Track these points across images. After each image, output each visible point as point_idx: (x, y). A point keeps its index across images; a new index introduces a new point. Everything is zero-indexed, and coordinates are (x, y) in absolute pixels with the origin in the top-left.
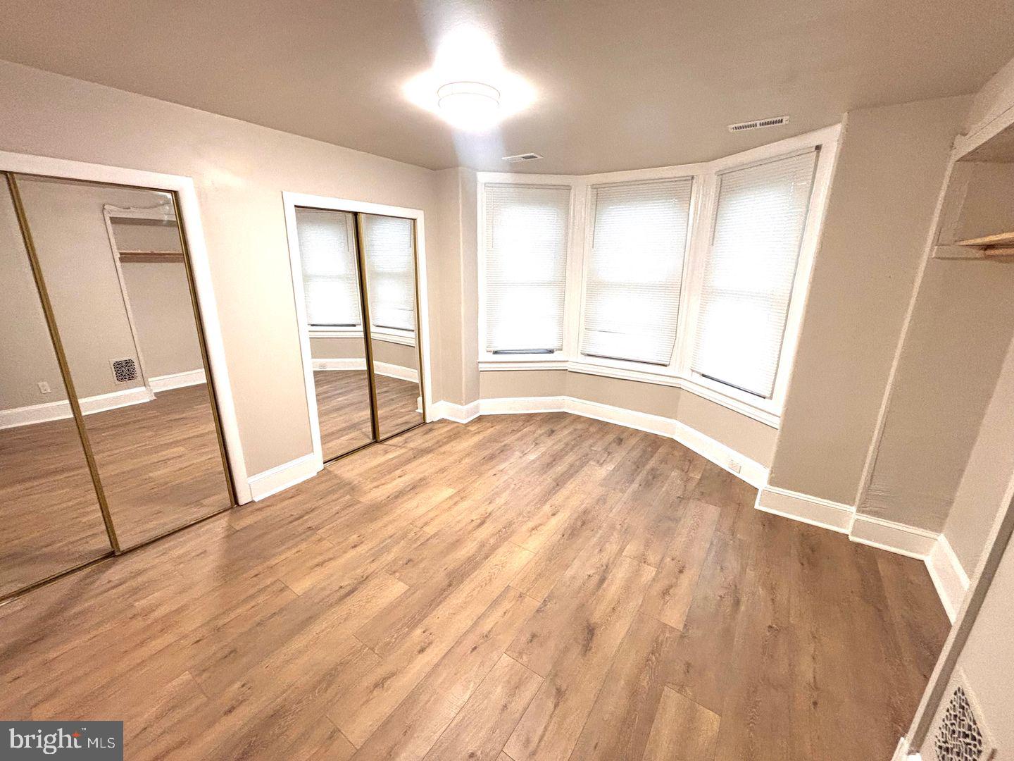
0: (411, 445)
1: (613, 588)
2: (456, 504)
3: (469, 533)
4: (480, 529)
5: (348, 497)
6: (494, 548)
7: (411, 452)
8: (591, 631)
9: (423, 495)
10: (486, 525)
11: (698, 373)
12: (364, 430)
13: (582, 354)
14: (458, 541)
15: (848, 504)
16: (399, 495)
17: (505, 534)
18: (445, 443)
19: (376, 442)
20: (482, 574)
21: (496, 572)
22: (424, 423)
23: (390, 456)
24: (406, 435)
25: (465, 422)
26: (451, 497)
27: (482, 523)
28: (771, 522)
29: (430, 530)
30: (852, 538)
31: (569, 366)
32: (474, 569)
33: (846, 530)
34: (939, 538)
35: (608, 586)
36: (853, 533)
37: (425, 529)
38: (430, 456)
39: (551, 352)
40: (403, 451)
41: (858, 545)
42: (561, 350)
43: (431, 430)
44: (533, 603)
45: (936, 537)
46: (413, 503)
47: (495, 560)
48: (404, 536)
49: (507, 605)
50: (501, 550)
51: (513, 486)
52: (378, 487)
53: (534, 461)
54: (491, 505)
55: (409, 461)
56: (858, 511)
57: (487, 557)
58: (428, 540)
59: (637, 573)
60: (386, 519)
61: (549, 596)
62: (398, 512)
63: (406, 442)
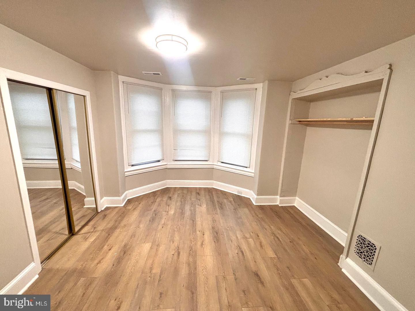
0: (100, 228)
1: (248, 254)
2: (157, 250)
3: (177, 261)
4: (180, 257)
5: (82, 279)
6: (195, 262)
7: (104, 233)
8: (257, 275)
9: (134, 254)
10: (181, 253)
11: (220, 162)
12: (54, 230)
13: (173, 160)
14: (176, 268)
15: (276, 195)
16: (119, 261)
17: (193, 253)
18: (121, 220)
19: (73, 235)
20: (201, 278)
21: (206, 273)
22: (98, 213)
23: (92, 240)
24: (91, 223)
25: (123, 205)
26: (151, 248)
27: (179, 254)
28: (261, 207)
29: (156, 270)
30: (280, 205)
31: (169, 167)
32: (195, 278)
33: (278, 203)
34: (296, 198)
35: (246, 253)
36: (280, 204)
37: (154, 271)
38: (118, 231)
39: (159, 161)
40: (97, 234)
41: (282, 207)
42: (164, 160)
43: (105, 216)
44: (231, 277)
45: (295, 198)
46: (133, 261)
47: (200, 268)
48: (145, 283)
49: (223, 285)
50: (198, 262)
51: (176, 229)
52: (100, 262)
53: (175, 214)
54: (175, 242)
55: (107, 239)
56: (280, 196)
57: (196, 268)
58: (160, 276)
59: (248, 244)
60: (124, 279)
61: (233, 270)
62: (128, 271)
63: (95, 228)
